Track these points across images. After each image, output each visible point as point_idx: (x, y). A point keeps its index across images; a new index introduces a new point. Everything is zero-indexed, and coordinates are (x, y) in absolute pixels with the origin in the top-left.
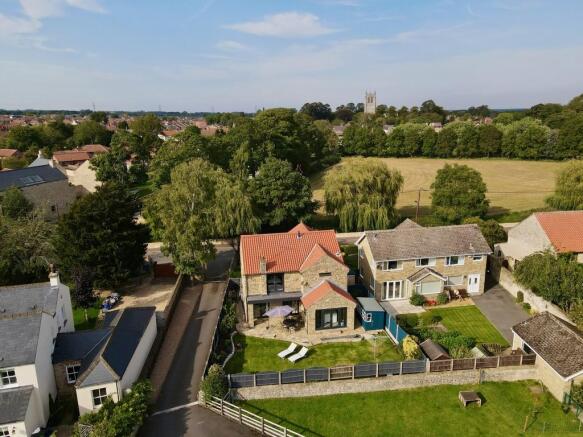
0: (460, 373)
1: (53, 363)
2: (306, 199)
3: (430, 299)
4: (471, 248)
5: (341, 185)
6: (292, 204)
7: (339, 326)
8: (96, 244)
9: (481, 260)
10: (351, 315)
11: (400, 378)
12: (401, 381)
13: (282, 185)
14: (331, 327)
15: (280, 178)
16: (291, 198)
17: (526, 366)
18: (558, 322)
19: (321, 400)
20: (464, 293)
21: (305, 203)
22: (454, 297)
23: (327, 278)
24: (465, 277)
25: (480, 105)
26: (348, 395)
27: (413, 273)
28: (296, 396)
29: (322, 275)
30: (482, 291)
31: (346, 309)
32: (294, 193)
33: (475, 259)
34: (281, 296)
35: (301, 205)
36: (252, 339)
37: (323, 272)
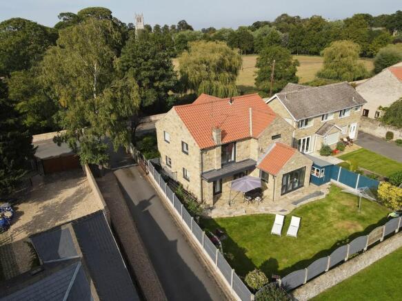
4: (354, 101)
10: (308, 173)
14: (293, 189)
20: (350, 140)
23: (278, 140)
25: (209, 27)
27: (319, 128)
29: (274, 138)
30: (356, 136)
31: (305, 167)
33: (356, 110)
34: (236, 167)
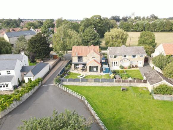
0: (123, 83)
1: (21, 72)
2: (97, 40)
3: (125, 67)
4: (140, 53)
5: (109, 36)
6: (93, 41)
7: (96, 71)
8: (37, 47)
9: (143, 57)
10: (99, 68)
11: (107, 83)
12: (107, 84)
13: (91, 35)
14: (94, 71)
15: (90, 33)
16: (93, 39)
17: (144, 83)
18: (156, 72)
19: (84, 87)
20: (136, 66)
21: (97, 41)
22: (133, 67)
23: (94, 58)
24: (137, 62)
26: (92, 86)
27: (121, 59)
28: (78, 85)
30: (143, 66)
31: (98, 66)
32: (94, 38)
33: (141, 56)
34: (82, 63)
35: (96, 41)
36: (73, 73)
37: (93, 56)
